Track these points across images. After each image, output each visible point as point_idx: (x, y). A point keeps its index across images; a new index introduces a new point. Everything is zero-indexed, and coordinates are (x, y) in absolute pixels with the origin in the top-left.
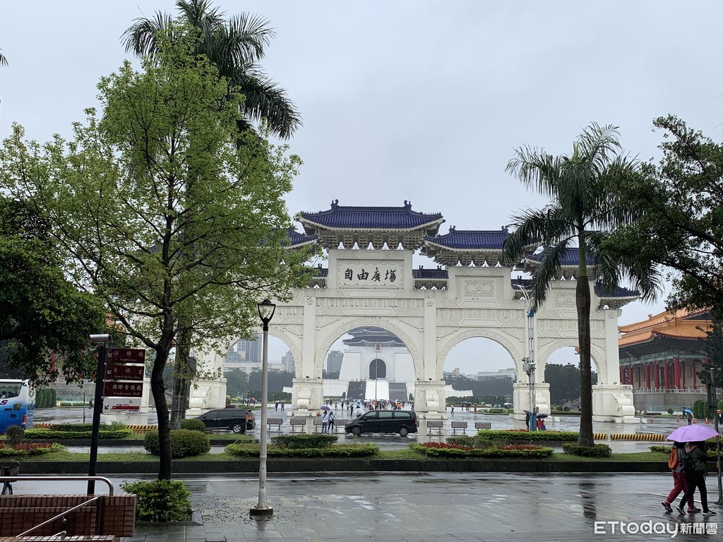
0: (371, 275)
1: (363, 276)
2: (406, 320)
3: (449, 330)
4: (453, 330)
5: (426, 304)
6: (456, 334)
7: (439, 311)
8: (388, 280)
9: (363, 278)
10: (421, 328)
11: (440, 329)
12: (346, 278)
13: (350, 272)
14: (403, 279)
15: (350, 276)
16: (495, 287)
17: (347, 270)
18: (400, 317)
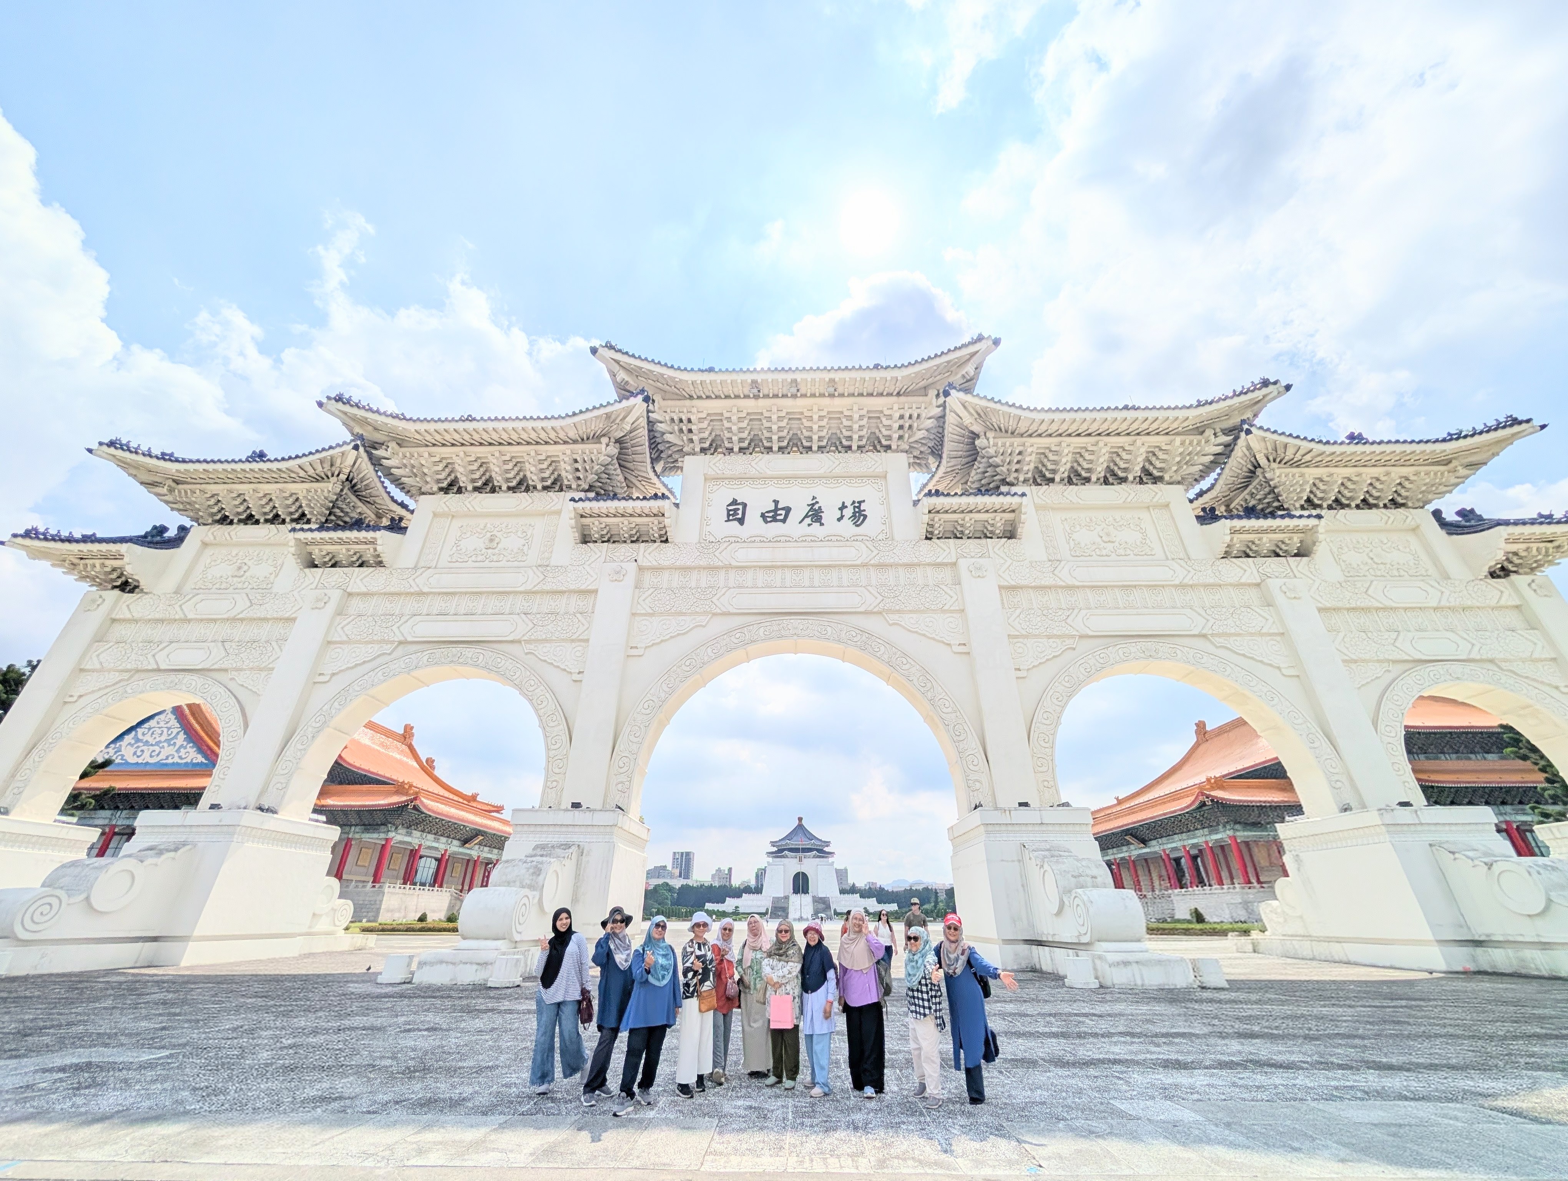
0: (798, 513)
1: (776, 515)
2: (908, 620)
3: (1047, 648)
4: (1058, 645)
5: (967, 577)
6: (1073, 657)
7: (1005, 594)
8: (847, 523)
9: (774, 520)
10: (960, 644)
11: (1019, 645)
12: (728, 520)
13: (740, 507)
14: (888, 520)
15: (739, 516)
16: (1151, 532)
17: (730, 501)
18: (888, 611)
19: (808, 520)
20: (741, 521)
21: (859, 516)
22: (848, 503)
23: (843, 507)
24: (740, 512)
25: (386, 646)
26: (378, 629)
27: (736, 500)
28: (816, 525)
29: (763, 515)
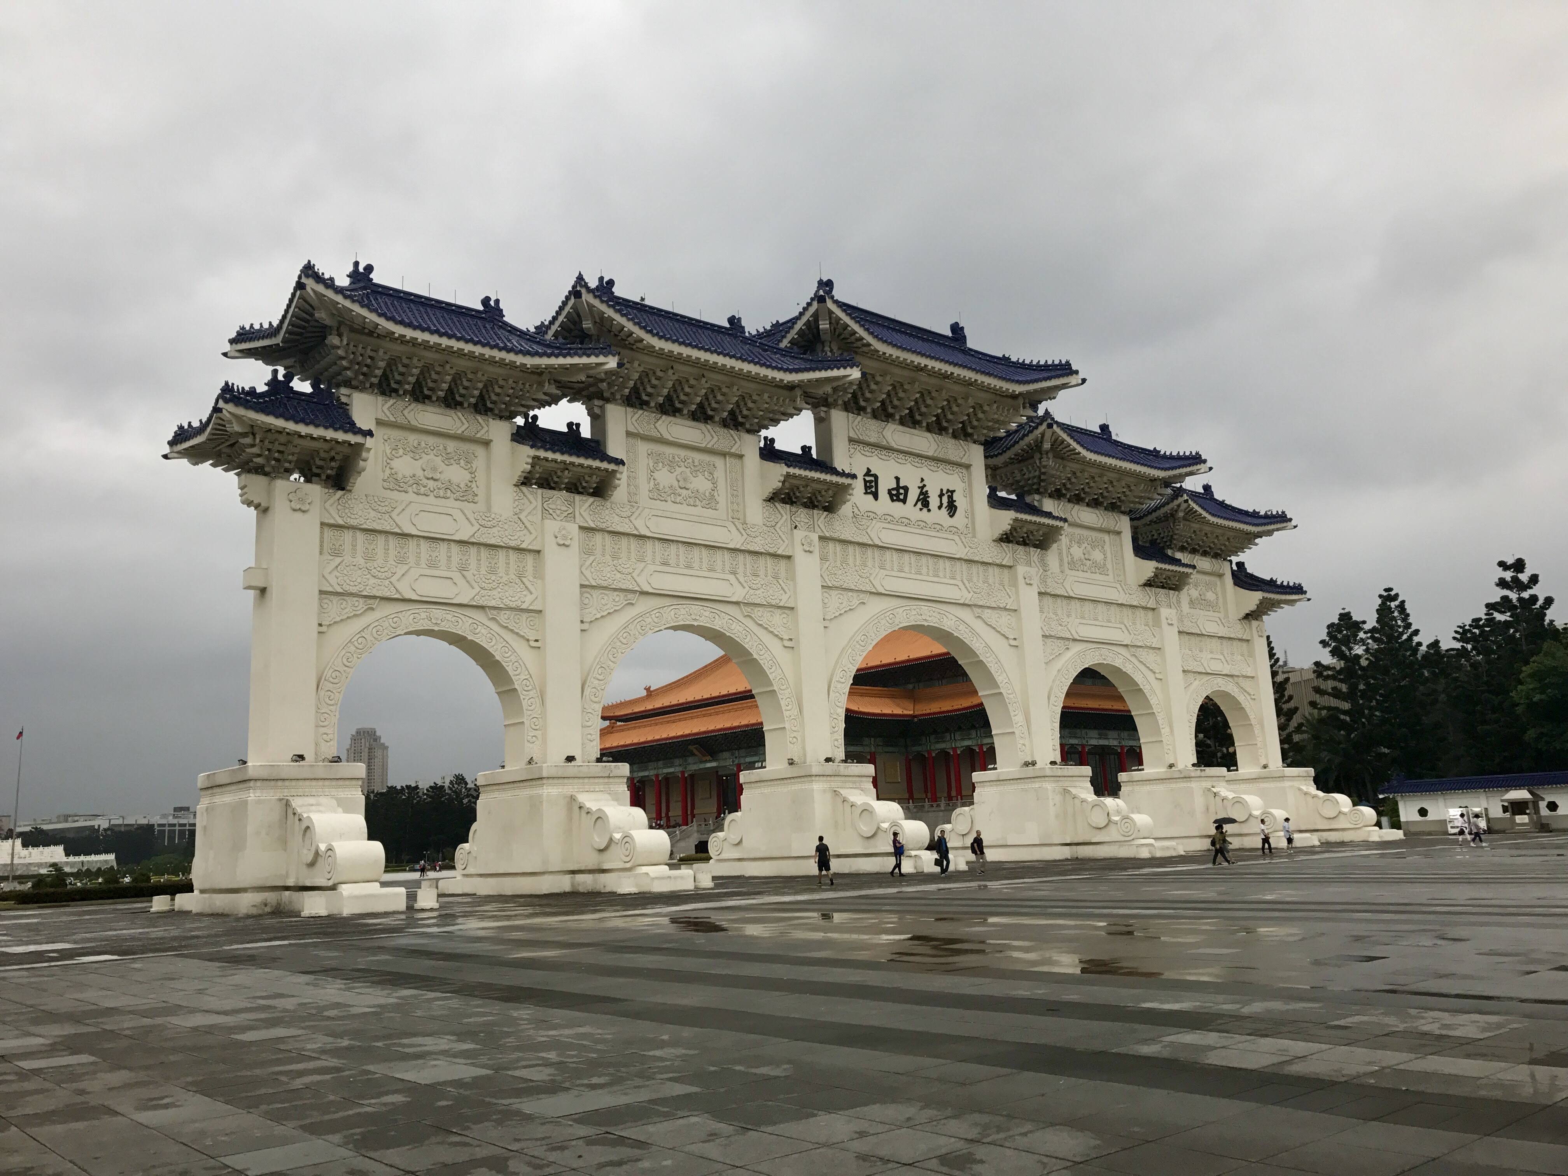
0: (913, 495)
1: (898, 494)
2: (987, 613)
3: (1056, 646)
4: (1063, 645)
5: (1021, 581)
6: (1068, 656)
7: (1041, 599)
8: (944, 511)
9: (899, 500)
10: (1014, 639)
12: (866, 493)
13: (873, 479)
14: (971, 515)
15: (873, 489)
16: (1109, 555)
17: (865, 471)
18: (976, 606)
19: (919, 504)
20: (876, 496)
21: (952, 508)
22: (944, 492)
23: (941, 496)
24: (873, 484)
25: (630, 596)
26: (619, 575)
27: (869, 470)
28: (925, 510)
29: (889, 491)
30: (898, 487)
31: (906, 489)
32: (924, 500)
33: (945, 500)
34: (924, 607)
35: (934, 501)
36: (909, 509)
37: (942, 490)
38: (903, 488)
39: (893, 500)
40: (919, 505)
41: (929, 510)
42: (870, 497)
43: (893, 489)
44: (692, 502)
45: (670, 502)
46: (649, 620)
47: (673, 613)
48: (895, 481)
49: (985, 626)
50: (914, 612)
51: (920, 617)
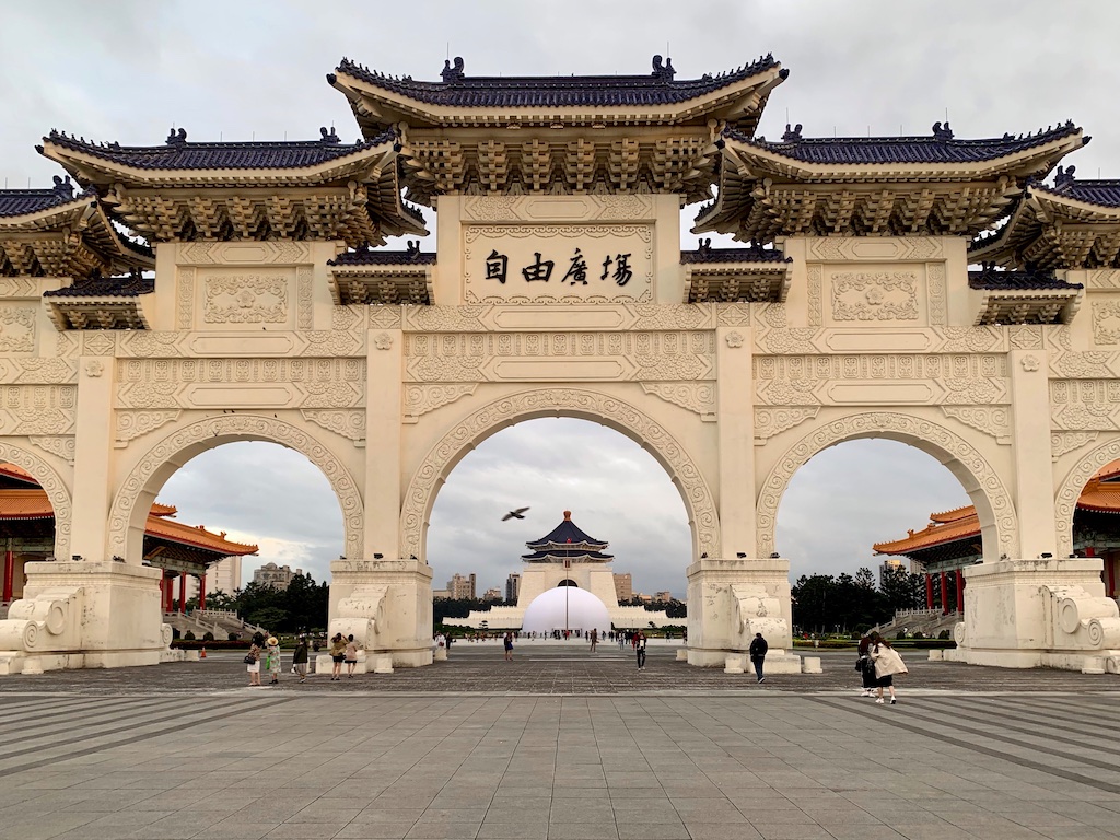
0: (562, 266)
1: (538, 271)
2: (663, 390)
3: (790, 417)
4: (800, 414)
6: (810, 426)
7: (759, 363)
8: (611, 280)
9: (537, 276)
10: (709, 414)
11: (763, 414)
12: (489, 278)
13: (501, 261)
14: (651, 279)
15: (500, 273)
16: (920, 296)
17: (490, 254)
18: (644, 381)
20: (503, 279)
21: (624, 274)
22: (613, 258)
23: (608, 262)
24: (501, 267)
25: (172, 414)
26: (158, 396)
27: (495, 253)
28: (579, 283)
29: (525, 272)
30: (539, 264)
31: (550, 265)
32: (578, 272)
33: (613, 268)
34: (557, 391)
35: (593, 271)
36: (556, 285)
37: (608, 257)
38: (545, 264)
39: (528, 280)
40: (571, 279)
41: (585, 283)
42: (496, 281)
43: (530, 268)
44: (253, 318)
45: (228, 323)
46: (185, 434)
47: (214, 425)
48: (535, 258)
49: (660, 401)
50: (539, 397)
51: (549, 402)
